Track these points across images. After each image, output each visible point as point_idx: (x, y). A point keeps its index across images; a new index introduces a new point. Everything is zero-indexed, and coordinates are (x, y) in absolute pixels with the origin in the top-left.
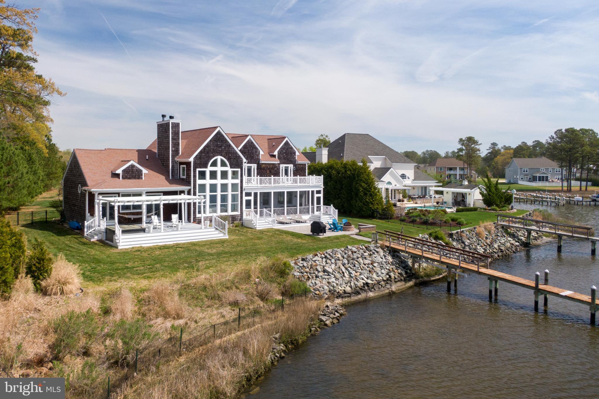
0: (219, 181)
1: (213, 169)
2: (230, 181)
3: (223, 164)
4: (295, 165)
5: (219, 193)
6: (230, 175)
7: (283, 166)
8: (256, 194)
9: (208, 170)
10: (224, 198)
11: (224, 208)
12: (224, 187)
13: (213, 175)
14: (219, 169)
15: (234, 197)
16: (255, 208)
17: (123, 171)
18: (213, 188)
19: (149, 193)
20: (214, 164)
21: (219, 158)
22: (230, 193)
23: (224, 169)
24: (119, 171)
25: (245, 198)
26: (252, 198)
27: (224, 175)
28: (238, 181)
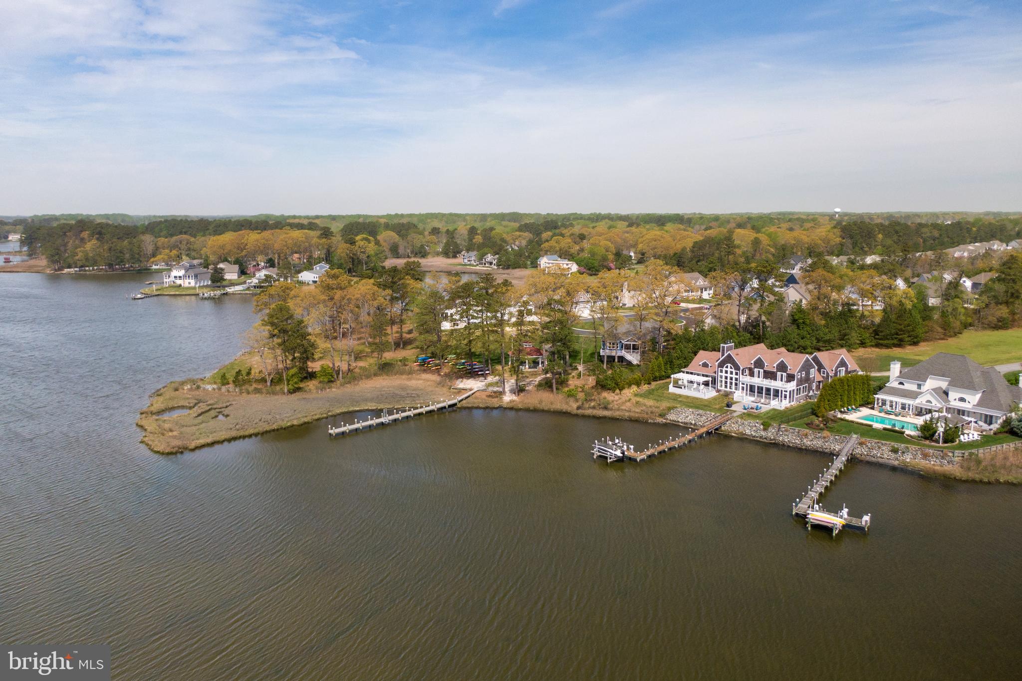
0: (729, 375)
1: (726, 369)
2: (734, 376)
3: (731, 368)
4: (787, 374)
5: (729, 380)
6: (734, 373)
7: (779, 374)
8: (747, 385)
9: (724, 369)
10: (731, 383)
11: (726, 387)
12: (731, 379)
13: (726, 372)
14: (729, 370)
15: (736, 384)
16: (747, 391)
17: (703, 364)
18: (726, 378)
19: (703, 375)
20: (727, 367)
21: (729, 365)
22: (734, 381)
23: (731, 370)
24: (701, 363)
25: (741, 385)
26: (745, 386)
27: (731, 373)
28: (737, 377)
